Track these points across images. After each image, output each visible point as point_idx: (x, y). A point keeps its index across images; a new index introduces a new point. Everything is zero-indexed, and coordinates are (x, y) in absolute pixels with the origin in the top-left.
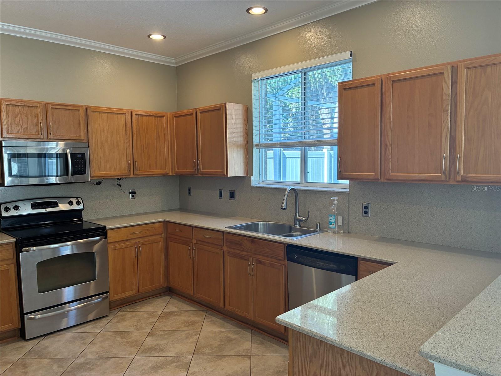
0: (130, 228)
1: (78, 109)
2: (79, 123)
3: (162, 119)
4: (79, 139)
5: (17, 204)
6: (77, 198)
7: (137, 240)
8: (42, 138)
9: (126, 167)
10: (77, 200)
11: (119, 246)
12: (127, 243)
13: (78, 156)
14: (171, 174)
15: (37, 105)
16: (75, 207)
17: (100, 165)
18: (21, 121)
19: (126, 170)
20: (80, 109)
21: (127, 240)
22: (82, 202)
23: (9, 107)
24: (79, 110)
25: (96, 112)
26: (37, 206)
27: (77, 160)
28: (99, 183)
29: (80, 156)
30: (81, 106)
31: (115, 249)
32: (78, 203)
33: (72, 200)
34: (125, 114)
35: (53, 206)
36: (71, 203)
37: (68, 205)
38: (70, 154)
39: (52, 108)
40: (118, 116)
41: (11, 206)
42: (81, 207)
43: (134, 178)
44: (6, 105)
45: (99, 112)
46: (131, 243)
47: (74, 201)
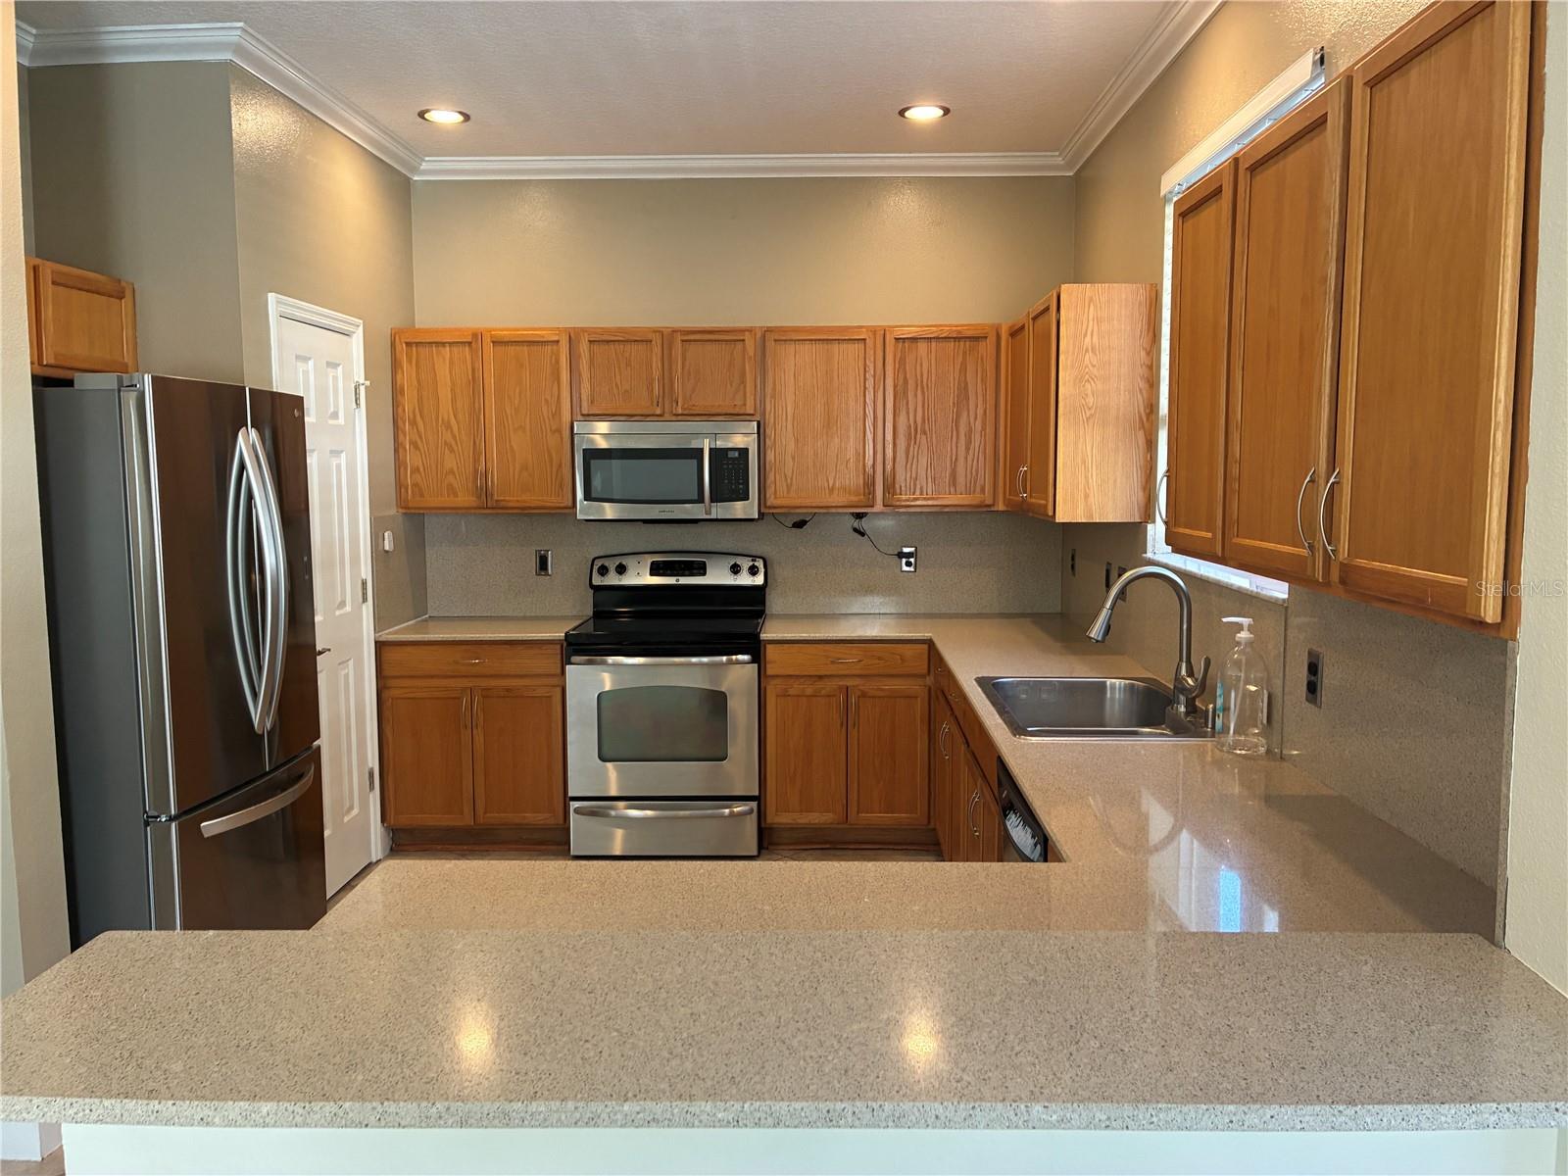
0: (827, 647)
1: (742, 338)
2: (743, 375)
3: (982, 345)
4: (741, 412)
5: (625, 561)
6: (754, 558)
7: (850, 683)
8: (658, 412)
9: (862, 482)
10: (751, 563)
11: (795, 688)
12: (820, 685)
13: (731, 454)
14: (1001, 507)
15: (650, 336)
16: (745, 580)
17: (792, 479)
18: (618, 377)
19: (862, 491)
20: (747, 336)
21: (820, 677)
22: (763, 570)
23: (596, 347)
24: (743, 340)
25: (785, 340)
26: (662, 569)
27: (728, 464)
28: (800, 524)
29: (736, 454)
30: (750, 330)
31: (784, 695)
32: (753, 571)
33: (739, 561)
34: (864, 340)
35: (695, 571)
36: (735, 569)
37: (727, 571)
38: (710, 449)
39: (683, 341)
40: (844, 346)
41: (612, 564)
42: (759, 580)
43: (882, 513)
44: (590, 341)
45: (795, 341)
46: (829, 686)
47: (745, 563)
